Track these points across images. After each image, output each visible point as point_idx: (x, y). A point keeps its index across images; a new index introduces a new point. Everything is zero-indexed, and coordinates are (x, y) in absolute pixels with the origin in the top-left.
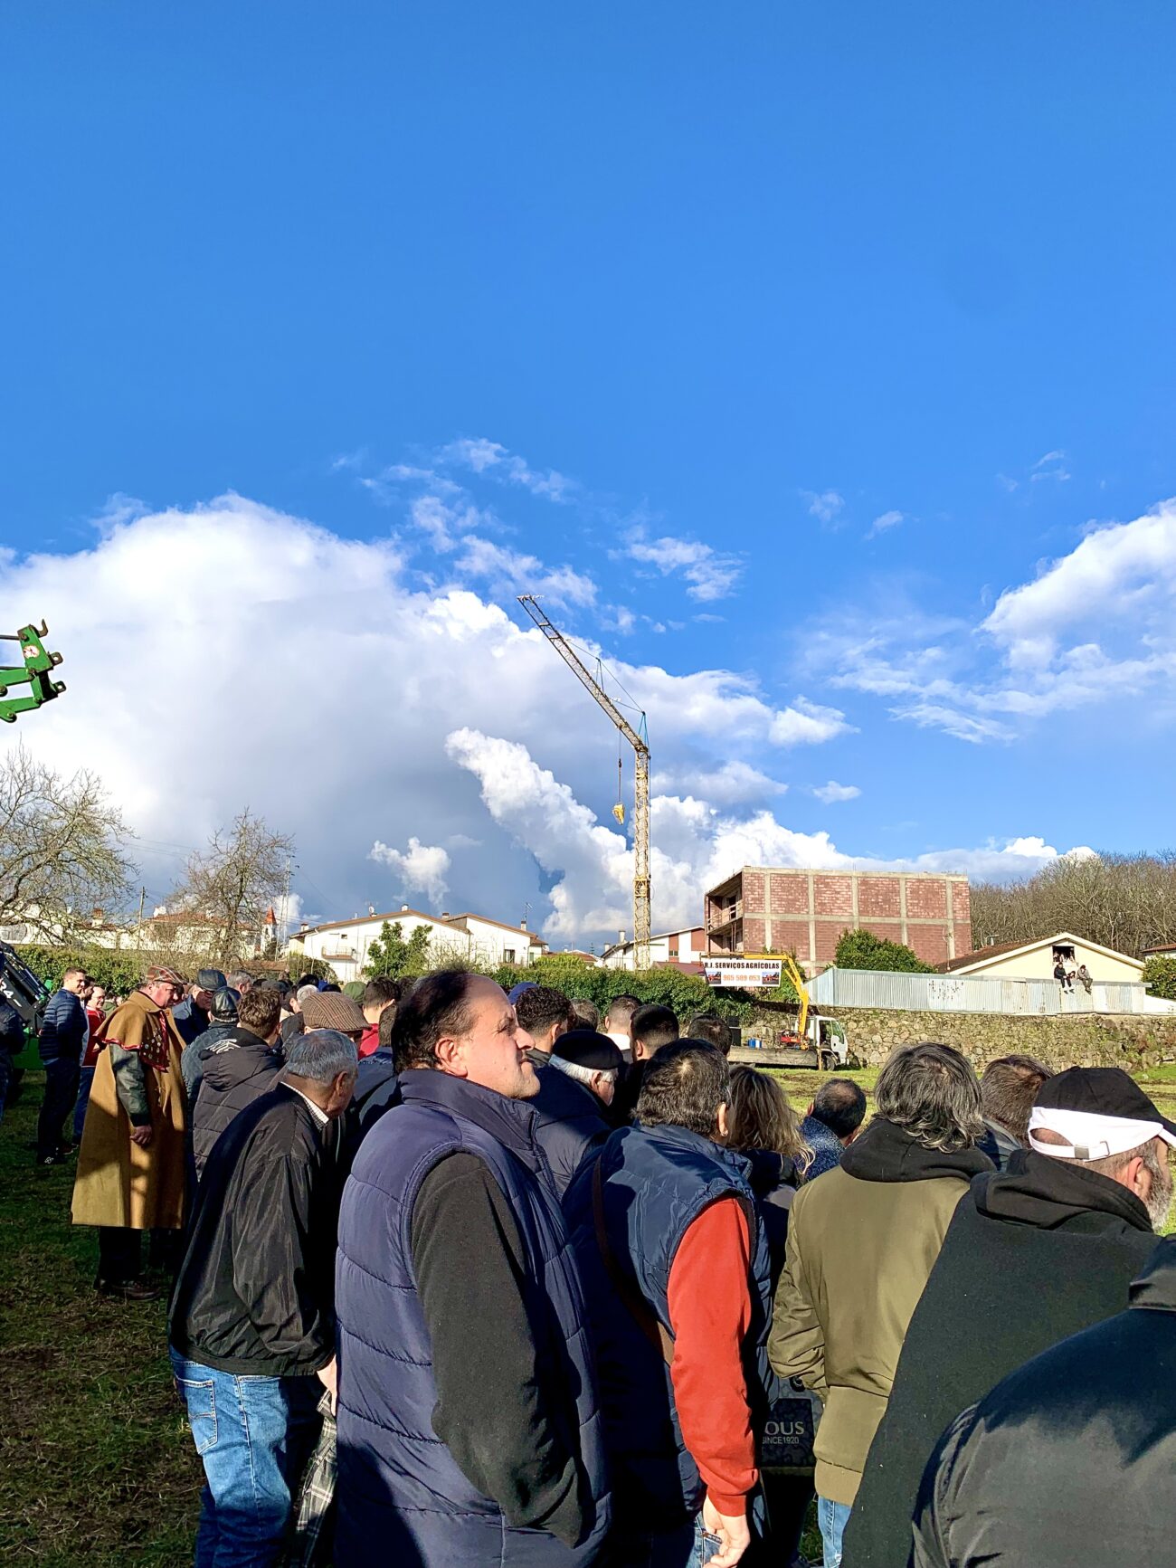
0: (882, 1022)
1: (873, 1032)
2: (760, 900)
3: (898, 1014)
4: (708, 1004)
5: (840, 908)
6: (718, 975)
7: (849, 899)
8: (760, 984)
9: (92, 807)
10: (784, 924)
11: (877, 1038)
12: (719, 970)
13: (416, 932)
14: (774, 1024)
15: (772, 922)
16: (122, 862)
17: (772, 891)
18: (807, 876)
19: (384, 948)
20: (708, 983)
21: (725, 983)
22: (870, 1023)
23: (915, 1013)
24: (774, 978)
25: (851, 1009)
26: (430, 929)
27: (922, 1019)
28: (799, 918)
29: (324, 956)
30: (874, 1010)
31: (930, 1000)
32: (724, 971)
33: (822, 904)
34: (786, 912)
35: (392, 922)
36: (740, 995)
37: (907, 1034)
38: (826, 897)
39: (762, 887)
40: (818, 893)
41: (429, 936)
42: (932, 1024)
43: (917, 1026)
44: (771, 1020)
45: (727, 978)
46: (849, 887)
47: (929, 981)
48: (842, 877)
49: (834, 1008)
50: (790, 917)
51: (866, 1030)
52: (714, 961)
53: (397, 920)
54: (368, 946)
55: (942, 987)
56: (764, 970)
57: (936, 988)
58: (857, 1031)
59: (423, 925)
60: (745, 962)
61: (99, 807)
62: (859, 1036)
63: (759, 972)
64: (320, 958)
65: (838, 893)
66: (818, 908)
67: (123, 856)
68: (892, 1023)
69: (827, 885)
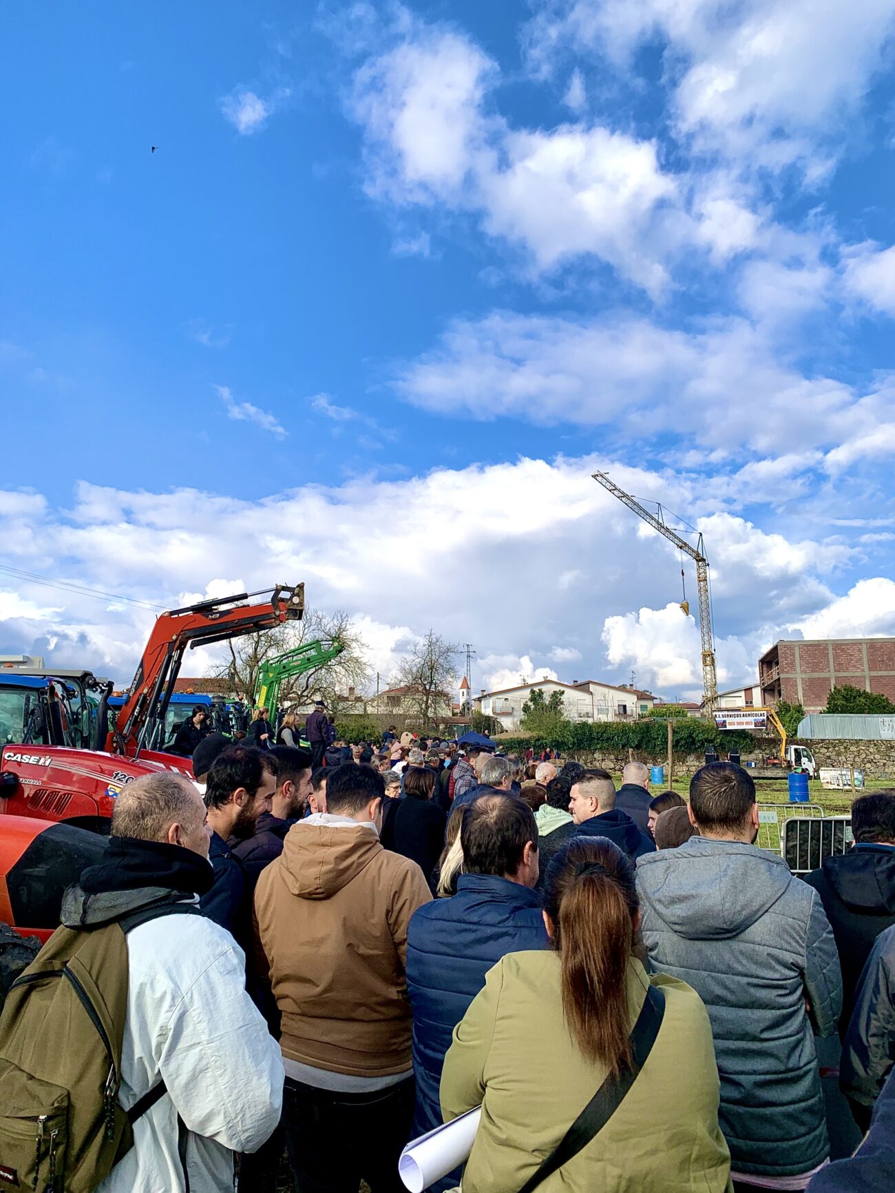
0: (845, 748)
1: (839, 754)
2: (792, 665)
3: (857, 742)
4: (719, 740)
5: (855, 666)
6: (724, 722)
7: (861, 659)
8: (753, 727)
9: (345, 633)
10: (811, 681)
11: (842, 758)
12: (724, 719)
13: (553, 695)
14: (767, 751)
15: (802, 679)
16: (364, 664)
17: (801, 657)
18: (827, 645)
19: (533, 707)
20: (718, 727)
21: (729, 727)
22: (837, 749)
23: (870, 741)
24: (762, 724)
25: (823, 740)
26: (563, 692)
27: (875, 745)
28: (822, 675)
29: (494, 713)
30: (839, 740)
31: (882, 732)
32: (728, 720)
33: (840, 664)
34: (812, 672)
35: (536, 689)
36: (742, 734)
37: (864, 756)
38: (843, 659)
39: (793, 655)
40: (836, 657)
41: (564, 698)
42: (883, 748)
43: (871, 750)
44: (765, 749)
45: (730, 724)
46: (860, 650)
47: (881, 720)
48: (855, 644)
49: (811, 740)
50: (815, 675)
51: (834, 753)
52: (721, 713)
53: (540, 688)
54: (522, 706)
55: (891, 723)
56: (755, 718)
57: (886, 724)
58: (828, 754)
59: (557, 690)
60: (742, 713)
61: (348, 632)
62: (829, 757)
63: (751, 719)
64: (491, 715)
65: (852, 655)
66: (837, 668)
67: (364, 660)
68: (853, 748)
69: (843, 650)
